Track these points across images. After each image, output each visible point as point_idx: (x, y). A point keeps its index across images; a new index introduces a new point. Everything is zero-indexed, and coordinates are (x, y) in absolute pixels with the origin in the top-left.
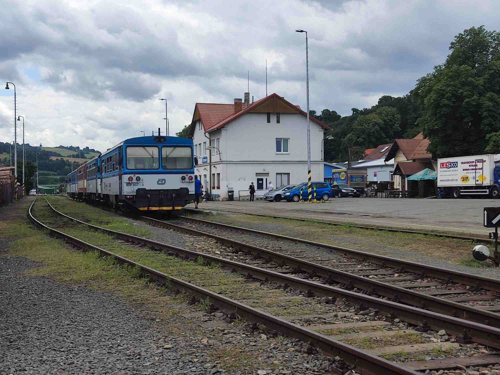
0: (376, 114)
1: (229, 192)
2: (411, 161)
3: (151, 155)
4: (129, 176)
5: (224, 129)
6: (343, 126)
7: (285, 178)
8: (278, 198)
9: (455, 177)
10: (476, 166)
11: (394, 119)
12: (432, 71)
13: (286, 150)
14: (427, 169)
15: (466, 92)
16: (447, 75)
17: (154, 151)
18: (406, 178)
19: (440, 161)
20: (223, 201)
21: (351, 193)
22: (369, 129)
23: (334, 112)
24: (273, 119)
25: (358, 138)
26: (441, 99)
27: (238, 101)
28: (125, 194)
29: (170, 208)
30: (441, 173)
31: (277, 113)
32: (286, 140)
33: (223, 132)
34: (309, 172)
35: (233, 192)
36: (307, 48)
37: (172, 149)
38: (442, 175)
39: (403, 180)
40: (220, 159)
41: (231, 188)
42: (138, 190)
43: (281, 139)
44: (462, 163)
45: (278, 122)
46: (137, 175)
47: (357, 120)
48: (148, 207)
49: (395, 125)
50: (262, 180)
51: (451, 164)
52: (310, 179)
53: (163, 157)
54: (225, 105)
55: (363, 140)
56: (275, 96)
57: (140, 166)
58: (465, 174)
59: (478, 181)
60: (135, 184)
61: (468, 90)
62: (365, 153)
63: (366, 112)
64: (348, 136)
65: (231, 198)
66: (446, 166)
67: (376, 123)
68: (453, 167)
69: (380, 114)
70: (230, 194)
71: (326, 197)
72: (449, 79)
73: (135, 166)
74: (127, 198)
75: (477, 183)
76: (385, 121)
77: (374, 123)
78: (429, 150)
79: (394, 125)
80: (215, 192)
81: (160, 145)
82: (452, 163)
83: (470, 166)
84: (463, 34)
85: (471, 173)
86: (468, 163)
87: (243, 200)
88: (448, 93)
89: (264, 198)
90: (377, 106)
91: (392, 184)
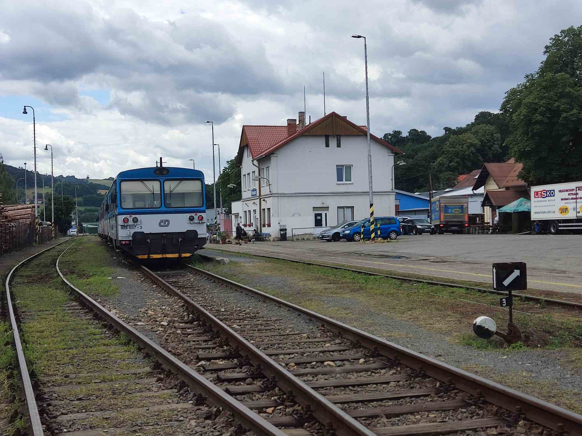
0: (471, 133)
1: (281, 230)
2: (504, 189)
3: (150, 190)
4: (124, 216)
5: (273, 155)
6: (434, 148)
7: (348, 212)
8: (336, 237)
9: (552, 209)
10: (577, 194)
11: (493, 139)
12: (523, 81)
13: (349, 179)
14: (522, 199)
15: (564, 105)
16: (540, 85)
17: (155, 186)
18: (497, 210)
19: (534, 189)
20: (274, 241)
21: (427, 230)
22: (463, 151)
23: (423, 132)
24: (333, 142)
25: (450, 162)
26: (532, 114)
27: (292, 122)
28: (120, 239)
29: (176, 255)
30: (535, 203)
31: (337, 136)
32: (349, 168)
33: (273, 159)
34: (371, 205)
35: (286, 230)
36: (366, 57)
37: (176, 183)
38: (536, 206)
39: (494, 212)
40: (270, 192)
41: (285, 226)
42: (135, 233)
43: (343, 166)
44: (560, 191)
45: (339, 145)
46: (134, 216)
47: (449, 141)
48: (149, 254)
49: (495, 145)
50: (320, 215)
51: (546, 193)
52: (372, 214)
53: (165, 192)
54: (277, 126)
55: (456, 164)
56: (334, 115)
57: (139, 204)
58: (563, 204)
59: (579, 212)
60: (131, 227)
61: (566, 103)
62: (458, 179)
63: (460, 131)
64: (439, 160)
65: (283, 237)
66: (541, 195)
67: (472, 145)
68: (549, 196)
69: (476, 133)
70: (282, 233)
71: (393, 235)
72: (543, 90)
73: (134, 204)
74: (122, 244)
75: (578, 215)
76: (481, 141)
77: (469, 144)
78: (521, 176)
79: (493, 146)
80: (265, 230)
81: (162, 179)
82: (548, 191)
83: (569, 194)
84: (560, 35)
85: (570, 203)
86: (567, 191)
87: (297, 240)
88: (542, 108)
89: (320, 238)
90: (472, 124)
91: (482, 216)
